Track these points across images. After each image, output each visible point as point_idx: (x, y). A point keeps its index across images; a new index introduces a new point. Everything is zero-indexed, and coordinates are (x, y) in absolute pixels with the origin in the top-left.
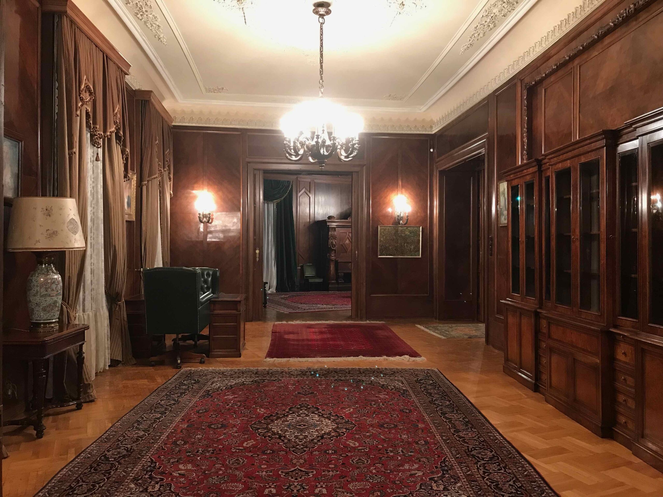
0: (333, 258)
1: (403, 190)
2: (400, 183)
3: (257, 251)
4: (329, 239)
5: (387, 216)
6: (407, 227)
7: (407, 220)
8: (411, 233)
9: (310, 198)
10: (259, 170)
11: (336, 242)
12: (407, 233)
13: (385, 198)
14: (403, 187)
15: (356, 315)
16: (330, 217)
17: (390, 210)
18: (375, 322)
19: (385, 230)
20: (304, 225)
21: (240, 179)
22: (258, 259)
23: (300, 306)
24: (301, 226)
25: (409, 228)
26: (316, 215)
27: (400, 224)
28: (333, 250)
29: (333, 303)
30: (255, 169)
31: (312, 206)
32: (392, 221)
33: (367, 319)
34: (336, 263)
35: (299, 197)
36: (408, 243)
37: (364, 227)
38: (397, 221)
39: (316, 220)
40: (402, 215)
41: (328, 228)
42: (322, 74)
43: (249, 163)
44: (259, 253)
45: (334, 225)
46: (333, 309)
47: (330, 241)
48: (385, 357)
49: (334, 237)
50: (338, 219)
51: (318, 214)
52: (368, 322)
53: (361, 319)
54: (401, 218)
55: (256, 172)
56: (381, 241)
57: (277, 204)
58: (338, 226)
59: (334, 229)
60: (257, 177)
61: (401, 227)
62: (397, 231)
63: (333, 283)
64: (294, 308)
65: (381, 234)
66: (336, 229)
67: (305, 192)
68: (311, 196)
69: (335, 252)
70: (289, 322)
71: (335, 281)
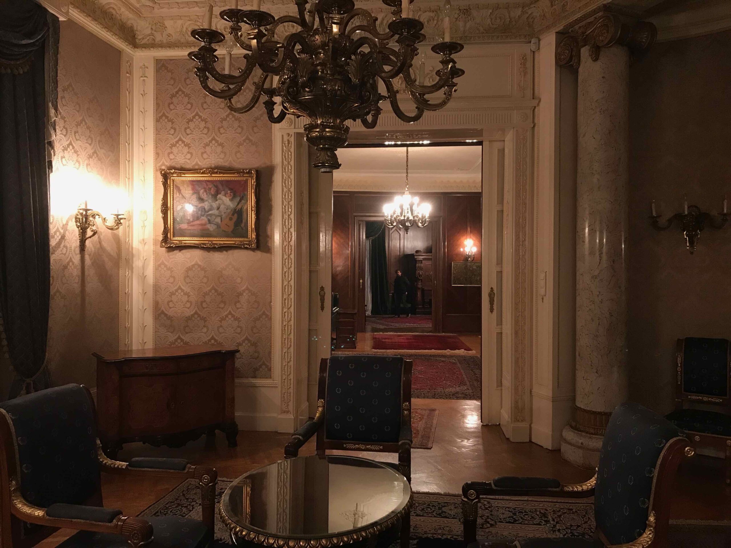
0: (420, 286)
1: (472, 235)
2: (469, 229)
3: (361, 281)
4: (416, 270)
5: (460, 254)
6: (475, 263)
7: (474, 258)
8: (477, 268)
9: (400, 235)
10: (363, 221)
11: (422, 273)
12: (475, 267)
13: (457, 241)
14: (471, 232)
15: (436, 329)
16: (417, 252)
17: (462, 250)
18: (449, 334)
19: (457, 265)
20: (395, 258)
21: (349, 229)
22: (361, 287)
23: (392, 324)
24: (393, 260)
25: (476, 264)
26: (405, 249)
27: (468, 261)
28: (420, 279)
29: (419, 323)
30: (359, 221)
31: (402, 241)
32: (462, 258)
33: (443, 332)
34: (423, 290)
35: (391, 234)
36: (475, 275)
37: (441, 263)
38: (466, 258)
39: (406, 253)
40: (470, 254)
41: (416, 261)
43: (356, 216)
44: (362, 282)
45: (421, 258)
46: (419, 327)
47: (417, 272)
48: (449, 350)
49: (421, 269)
50: (424, 253)
51: (407, 248)
52: (444, 334)
53: (439, 332)
54: (469, 256)
55: (360, 222)
56: (454, 274)
57: (373, 240)
58: (424, 259)
59: (421, 261)
60: (361, 226)
61: (470, 263)
62: (466, 266)
63: (421, 308)
64: (387, 325)
65: (454, 268)
66: (423, 261)
67: (396, 230)
68: (401, 233)
69: (422, 281)
70: (385, 333)
71: (422, 307)
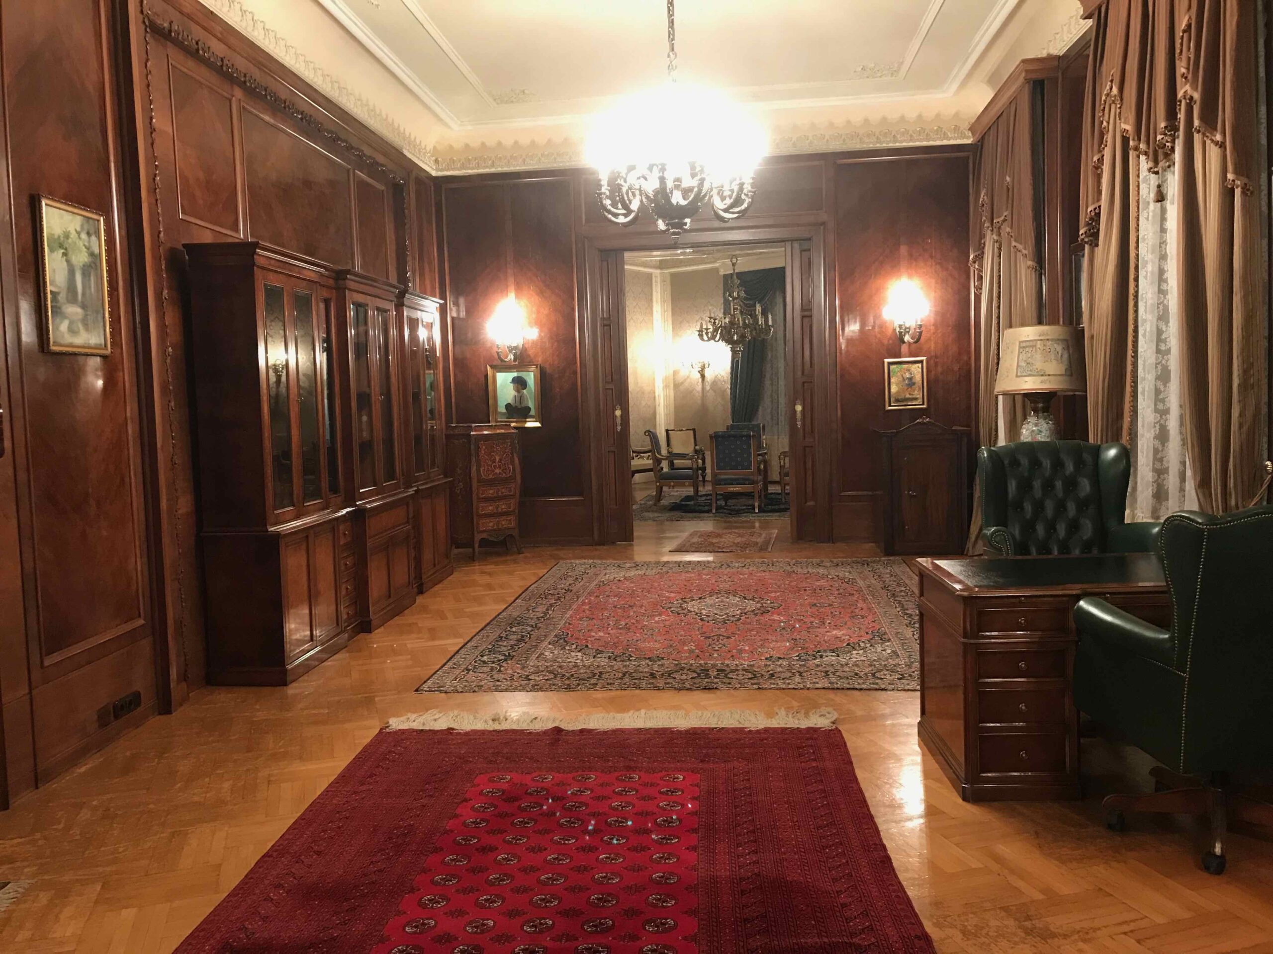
42: (673, 40)
